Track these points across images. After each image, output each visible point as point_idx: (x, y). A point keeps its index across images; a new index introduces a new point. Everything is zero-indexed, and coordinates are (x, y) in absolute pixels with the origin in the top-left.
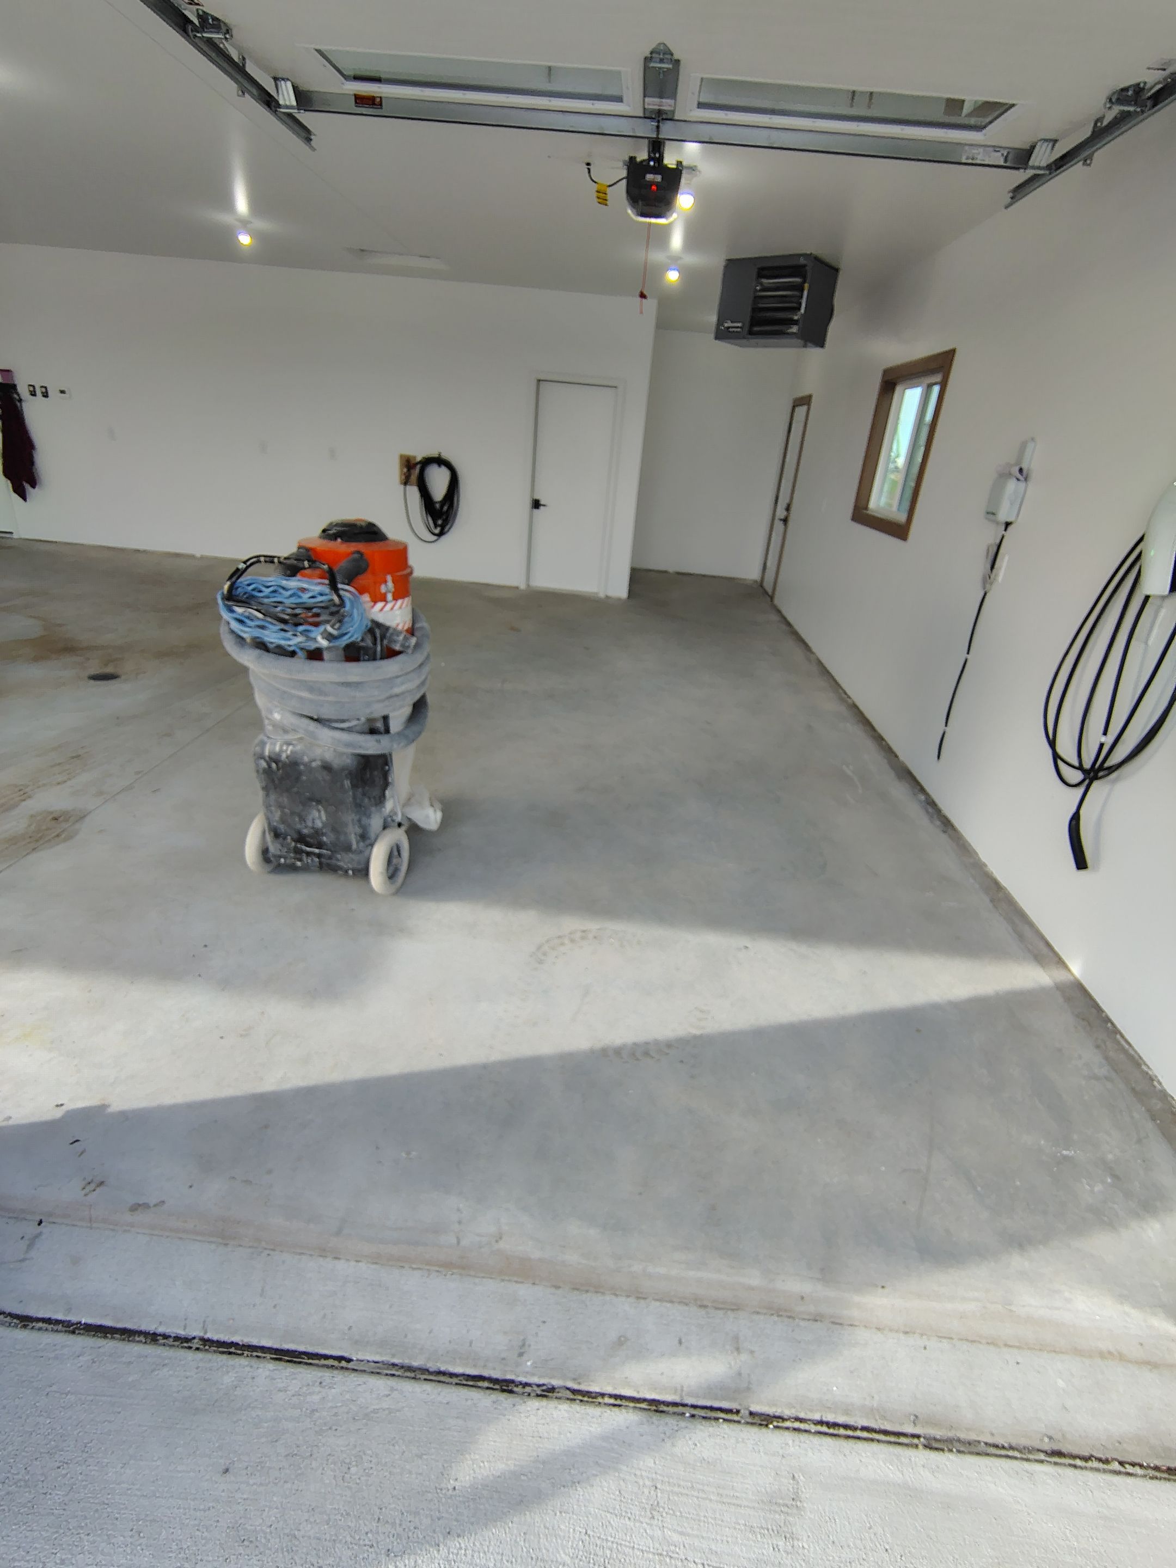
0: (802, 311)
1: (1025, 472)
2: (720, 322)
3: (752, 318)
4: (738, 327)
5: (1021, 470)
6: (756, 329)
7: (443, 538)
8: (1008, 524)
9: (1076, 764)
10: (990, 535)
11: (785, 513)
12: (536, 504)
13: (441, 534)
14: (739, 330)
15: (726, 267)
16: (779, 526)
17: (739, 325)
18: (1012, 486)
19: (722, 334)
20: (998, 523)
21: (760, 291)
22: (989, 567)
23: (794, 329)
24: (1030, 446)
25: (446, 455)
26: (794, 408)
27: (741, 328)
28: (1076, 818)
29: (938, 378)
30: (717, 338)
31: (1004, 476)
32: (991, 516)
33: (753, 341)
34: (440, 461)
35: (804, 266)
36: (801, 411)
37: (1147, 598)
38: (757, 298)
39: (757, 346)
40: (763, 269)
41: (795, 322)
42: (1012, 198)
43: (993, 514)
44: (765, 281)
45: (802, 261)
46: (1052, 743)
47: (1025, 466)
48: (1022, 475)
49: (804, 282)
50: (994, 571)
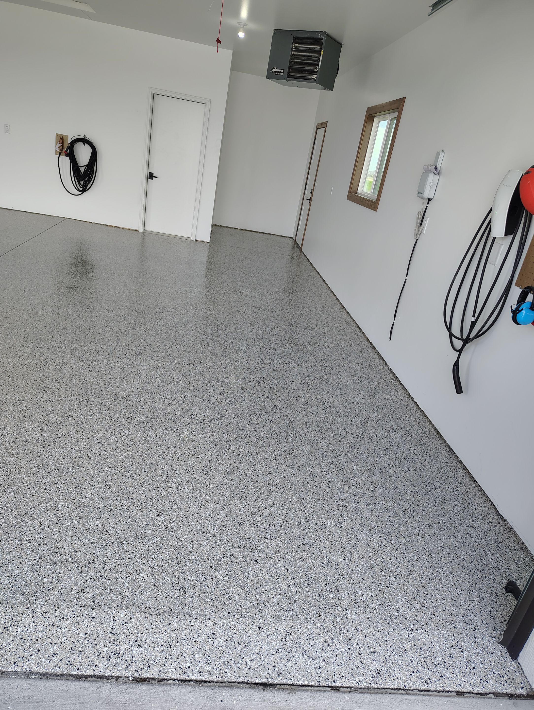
0: (319, 67)
1: (438, 170)
2: (270, 67)
3: (290, 68)
4: (281, 72)
5: (436, 168)
6: (292, 74)
7: (85, 193)
8: (429, 200)
9: (460, 337)
10: (420, 206)
11: (311, 195)
12: (151, 176)
13: (84, 190)
14: (282, 74)
15: (274, 34)
16: (306, 202)
17: (282, 71)
18: (432, 178)
19: (271, 75)
20: (424, 199)
21: (295, 51)
22: (419, 224)
23: (315, 77)
24: (442, 155)
25: (88, 137)
26: (317, 129)
27: (283, 73)
28: (457, 364)
29: (395, 115)
30: (268, 78)
31: (427, 171)
32: (420, 195)
33: (290, 82)
34: (85, 141)
35: (321, 39)
36: (321, 131)
37: (494, 238)
38: (293, 56)
39: (293, 85)
40: (297, 38)
41: (316, 73)
42: (432, 10)
43: (422, 194)
44: (297, 45)
45: (320, 36)
46: (449, 329)
47: (438, 167)
48: (437, 171)
49: (321, 49)
50: (422, 227)
